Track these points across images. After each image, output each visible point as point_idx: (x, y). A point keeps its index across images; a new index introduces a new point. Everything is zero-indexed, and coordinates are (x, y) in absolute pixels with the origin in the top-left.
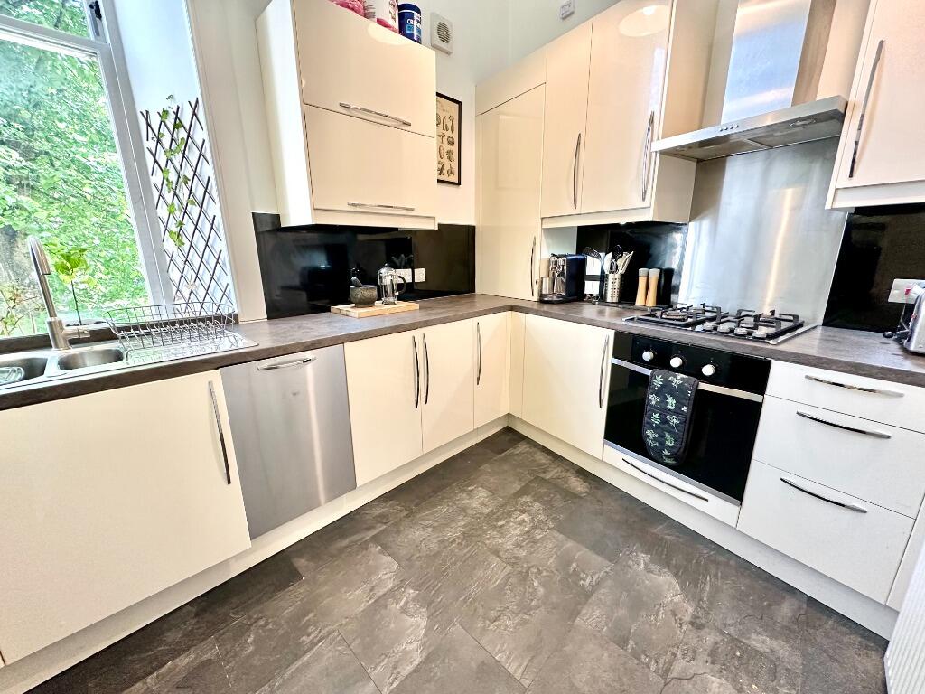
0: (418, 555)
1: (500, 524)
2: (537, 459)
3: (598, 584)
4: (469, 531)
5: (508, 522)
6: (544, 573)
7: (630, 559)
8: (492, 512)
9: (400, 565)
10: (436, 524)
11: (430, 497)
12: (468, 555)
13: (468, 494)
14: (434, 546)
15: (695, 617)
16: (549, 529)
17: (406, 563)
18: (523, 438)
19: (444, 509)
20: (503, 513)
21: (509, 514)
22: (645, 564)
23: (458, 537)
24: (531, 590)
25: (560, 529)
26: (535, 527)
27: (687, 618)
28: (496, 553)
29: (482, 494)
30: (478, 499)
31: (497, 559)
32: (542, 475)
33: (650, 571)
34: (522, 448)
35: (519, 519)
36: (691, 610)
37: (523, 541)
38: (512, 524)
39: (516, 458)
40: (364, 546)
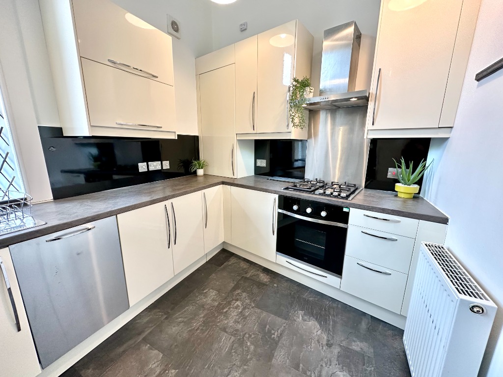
0: (175, 344)
1: (225, 310)
2: (242, 266)
3: (281, 334)
4: (207, 319)
5: (230, 308)
6: (253, 336)
7: (295, 316)
8: (220, 304)
9: (164, 355)
10: (185, 320)
11: (181, 302)
12: (208, 336)
13: (204, 295)
14: (185, 335)
15: (328, 341)
16: (252, 307)
17: (167, 352)
18: (233, 254)
19: (190, 308)
20: (225, 304)
21: (229, 303)
22: (302, 317)
23: (200, 325)
24: (246, 349)
25: (258, 306)
26: (244, 309)
27: (325, 342)
28: (224, 330)
29: (212, 294)
30: (210, 297)
31: (225, 334)
32: (245, 275)
33: (305, 320)
34: (233, 260)
35: (235, 305)
36: (325, 338)
37: (239, 319)
38: (231, 309)
39: (230, 267)
40: (137, 347)
